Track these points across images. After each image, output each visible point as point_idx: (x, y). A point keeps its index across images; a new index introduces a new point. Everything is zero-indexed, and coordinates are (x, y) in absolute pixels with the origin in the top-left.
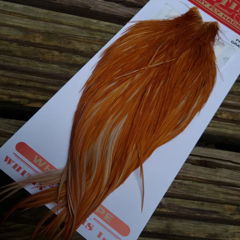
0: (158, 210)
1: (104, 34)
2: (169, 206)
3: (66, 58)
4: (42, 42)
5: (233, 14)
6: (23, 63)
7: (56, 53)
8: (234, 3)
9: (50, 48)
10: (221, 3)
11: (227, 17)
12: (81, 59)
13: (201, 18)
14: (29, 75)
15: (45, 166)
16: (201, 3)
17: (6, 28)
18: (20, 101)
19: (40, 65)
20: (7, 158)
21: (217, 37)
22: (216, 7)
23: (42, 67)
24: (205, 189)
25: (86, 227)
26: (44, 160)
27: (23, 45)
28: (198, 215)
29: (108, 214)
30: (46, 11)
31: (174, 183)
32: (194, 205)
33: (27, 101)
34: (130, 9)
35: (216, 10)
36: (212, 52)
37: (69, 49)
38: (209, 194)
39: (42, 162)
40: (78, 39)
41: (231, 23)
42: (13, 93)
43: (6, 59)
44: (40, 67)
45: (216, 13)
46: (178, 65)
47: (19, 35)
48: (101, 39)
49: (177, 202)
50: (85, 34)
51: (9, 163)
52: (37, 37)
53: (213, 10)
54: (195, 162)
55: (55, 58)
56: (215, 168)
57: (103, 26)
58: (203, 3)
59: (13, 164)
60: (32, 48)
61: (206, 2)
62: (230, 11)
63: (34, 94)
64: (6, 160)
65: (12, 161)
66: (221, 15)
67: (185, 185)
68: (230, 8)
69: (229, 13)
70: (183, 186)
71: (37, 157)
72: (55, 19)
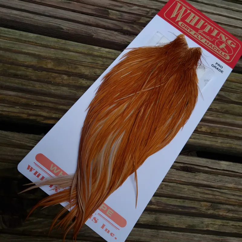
0: (148, 206)
1: (105, 60)
2: (157, 203)
3: (74, 82)
4: (53, 67)
5: (214, 40)
6: (38, 86)
7: (65, 77)
8: (215, 30)
9: (60, 73)
10: (204, 30)
11: (209, 43)
12: (86, 82)
13: (186, 44)
14: (43, 96)
15: (59, 172)
16: (187, 31)
17: (23, 55)
18: (37, 119)
19: (52, 88)
20: (29, 166)
21: (199, 62)
22: (200, 34)
23: (54, 90)
24: (186, 190)
25: (92, 220)
26: (58, 168)
27: (37, 70)
28: (180, 210)
29: (109, 210)
30: (55, 39)
31: (161, 185)
32: (177, 202)
33: (42, 118)
34: (127, 36)
35: (200, 36)
36: (195, 75)
37: (76, 73)
38: (189, 194)
39: (57, 170)
40: (83, 64)
41: (212, 48)
42: (31, 112)
43: (24, 83)
44: (53, 89)
45: (200, 39)
46: (166, 88)
47: (33, 62)
48: (102, 64)
49: (164, 200)
50: (89, 60)
51: (31, 171)
52: (49, 63)
53: (197, 37)
54: (179, 168)
55: (64, 82)
56: (195, 173)
57: (104, 52)
58: (188, 31)
59: (34, 172)
60: (45, 73)
61: (191, 30)
62: (212, 37)
63: (48, 112)
64: (28, 169)
65: (33, 169)
66: (204, 41)
67: (170, 186)
68: (212, 34)
69: (210, 39)
70: (169, 187)
71: (52, 165)
72: (63, 47)
